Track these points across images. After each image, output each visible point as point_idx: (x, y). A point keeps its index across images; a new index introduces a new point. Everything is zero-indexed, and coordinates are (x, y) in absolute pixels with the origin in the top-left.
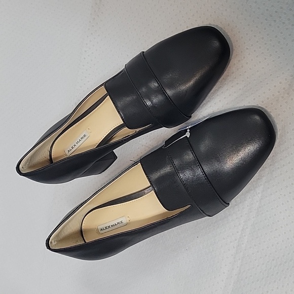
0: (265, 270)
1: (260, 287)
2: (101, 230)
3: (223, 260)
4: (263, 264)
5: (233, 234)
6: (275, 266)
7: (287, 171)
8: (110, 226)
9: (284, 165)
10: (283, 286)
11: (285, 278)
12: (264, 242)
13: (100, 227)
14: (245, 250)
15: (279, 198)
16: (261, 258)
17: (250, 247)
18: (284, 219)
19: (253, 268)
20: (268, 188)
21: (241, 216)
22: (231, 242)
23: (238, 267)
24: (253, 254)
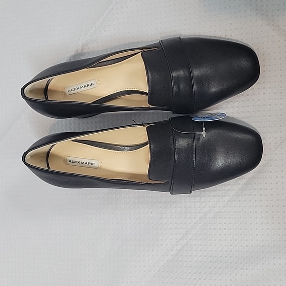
0: (201, 262)
1: (190, 273)
2: (70, 161)
3: (166, 239)
4: (201, 256)
5: (185, 223)
6: (210, 262)
7: (256, 195)
8: (80, 162)
9: (255, 189)
10: (210, 279)
11: (215, 274)
12: (210, 240)
13: (69, 159)
14: (190, 239)
15: (240, 212)
16: (201, 250)
17: (196, 239)
18: (236, 229)
19: (191, 256)
20: (235, 201)
21: (199, 212)
22: (181, 228)
23: (177, 250)
24: (196, 245)
